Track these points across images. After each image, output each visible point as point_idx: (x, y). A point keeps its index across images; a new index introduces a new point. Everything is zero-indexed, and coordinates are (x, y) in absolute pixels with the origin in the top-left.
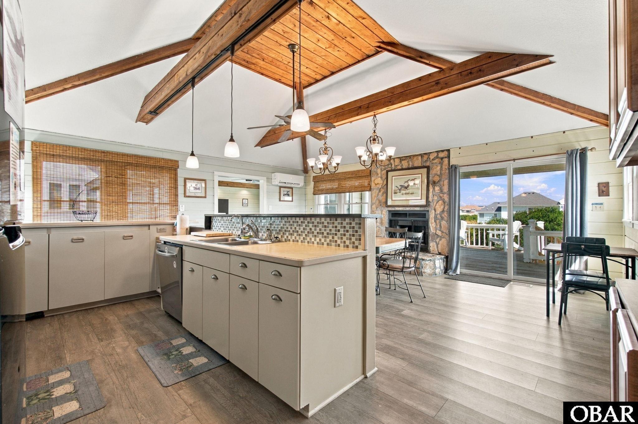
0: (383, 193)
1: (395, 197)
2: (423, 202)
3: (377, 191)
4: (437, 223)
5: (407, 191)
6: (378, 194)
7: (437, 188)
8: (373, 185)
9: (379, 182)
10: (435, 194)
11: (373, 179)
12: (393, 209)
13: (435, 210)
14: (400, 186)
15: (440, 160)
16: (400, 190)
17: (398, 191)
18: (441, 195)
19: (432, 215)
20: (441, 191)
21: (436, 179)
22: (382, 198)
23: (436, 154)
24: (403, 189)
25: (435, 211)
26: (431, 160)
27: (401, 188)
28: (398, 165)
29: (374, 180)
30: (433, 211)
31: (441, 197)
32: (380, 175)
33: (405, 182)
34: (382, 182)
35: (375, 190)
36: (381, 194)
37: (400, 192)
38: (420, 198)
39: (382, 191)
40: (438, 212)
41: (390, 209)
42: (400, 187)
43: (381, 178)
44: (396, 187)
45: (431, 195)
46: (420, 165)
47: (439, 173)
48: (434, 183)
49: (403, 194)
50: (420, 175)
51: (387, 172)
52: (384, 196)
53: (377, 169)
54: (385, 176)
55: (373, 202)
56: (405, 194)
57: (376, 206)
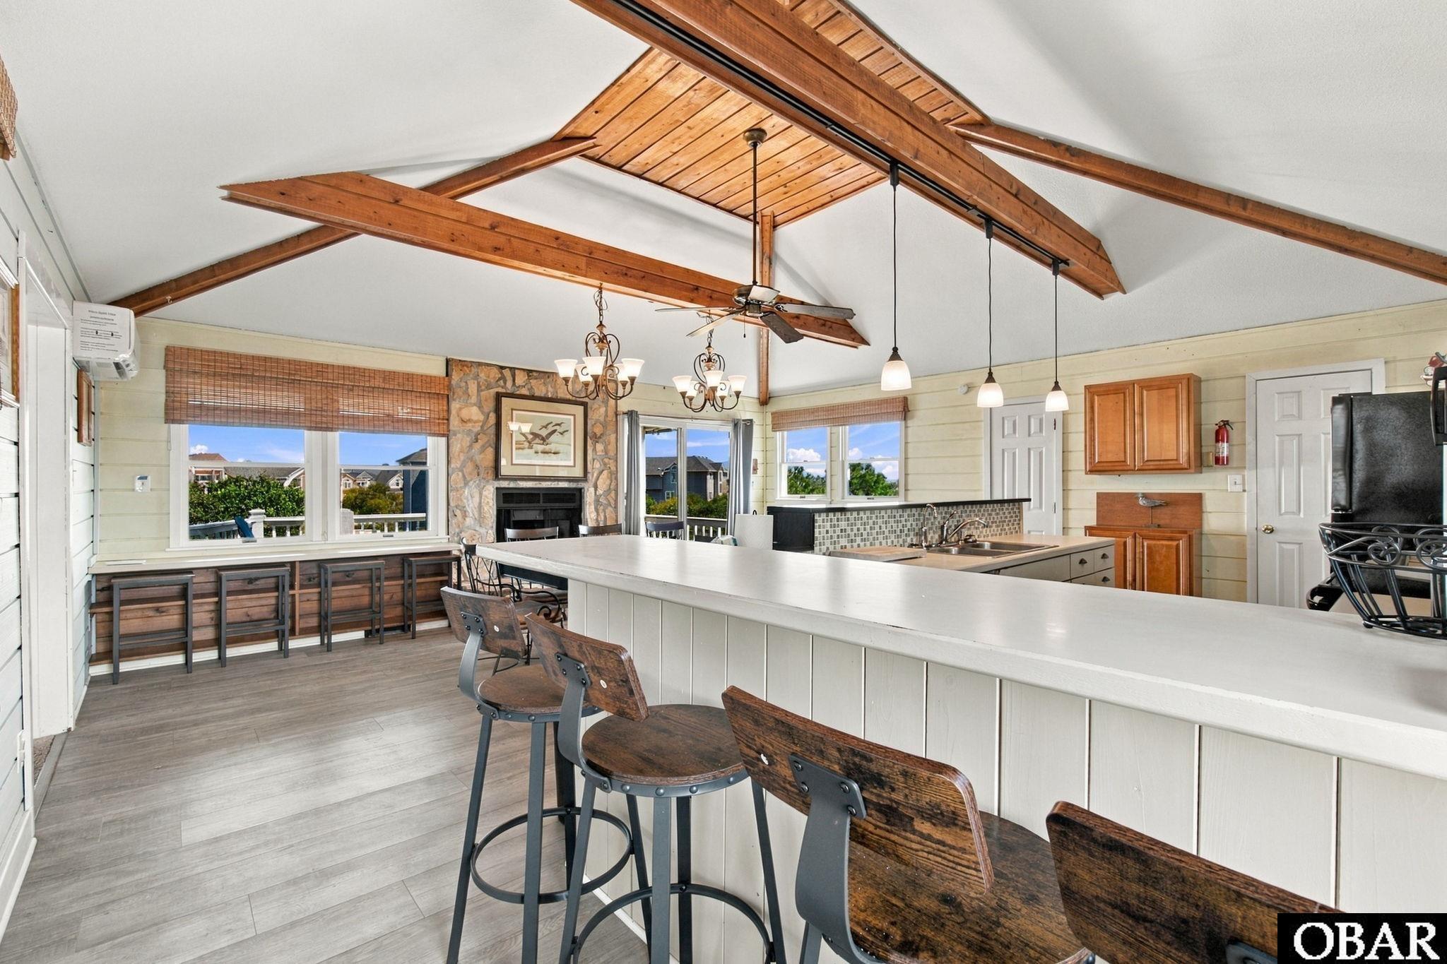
0: (484, 446)
1: (518, 455)
2: (578, 472)
3: (468, 440)
4: (600, 511)
5: (547, 448)
6: (471, 447)
7: (600, 447)
8: (454, 422)
9: (475, 418)
10: (595, 457)
11: (455, 406)
12: (512, 484)
13: (596, 488)
14: (532, 433)
15: (604, 396)
16: (530, 443)
17: (526, 444)
18: (606, 460)
19: (589, 497)
20: (606, 452)
21: (598, 430)
22: (485, 458)
24: (538, 440)
25: (596, 490)
27: (533, 440)
28: (524, 386)
29: (460, 409)
30: (592, 490)
31: (605, 464)
32: (474, 399)
33: (543, 427)
34: (481, 417)
35: (459, 435)
36: (477, 446)
37: (531, 447)
38: (572, 464)
39: (483, 440)
40: (601, 492)
41: (504, 484)
42: (530, 437)
43: (480, 407)
44: (522, 434)
45: (589, 458)
46: (569, 397)
47: (602, 419)
48: (597, 439)
49: (536, 452)
50: (572, 417)
51: (499, 397)
52: (491, 451)
53: (466, 383)
54: (490, 405)
55: (453, 465)
56: (544, 452)
57: (464, 476)
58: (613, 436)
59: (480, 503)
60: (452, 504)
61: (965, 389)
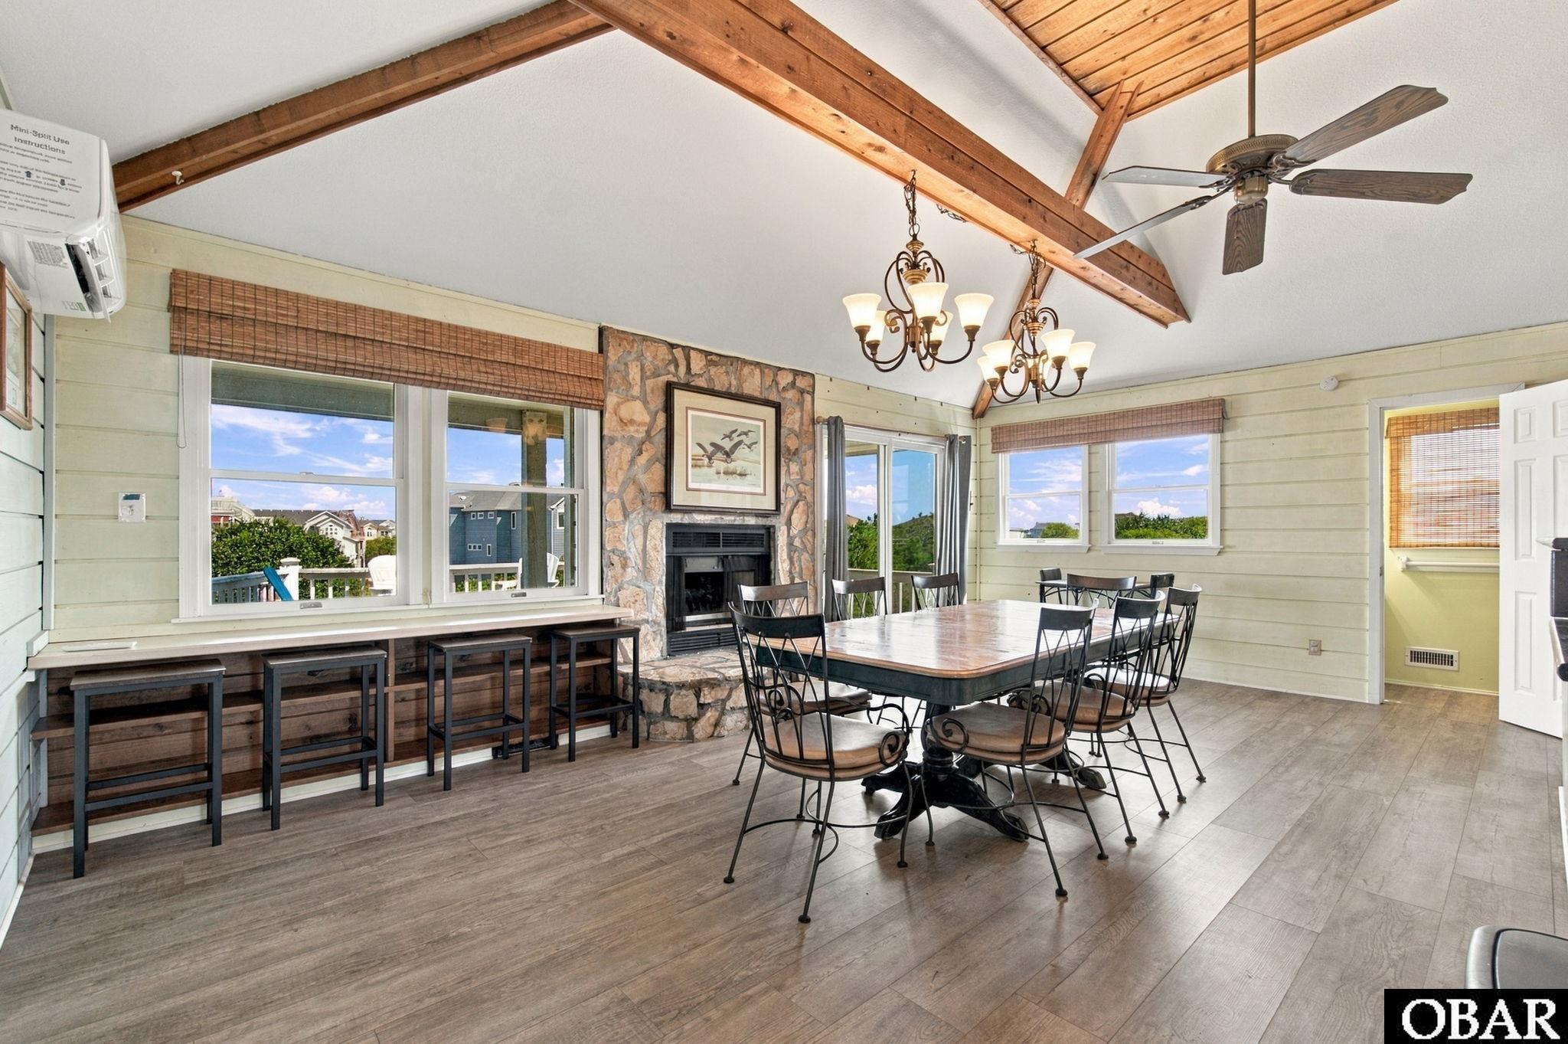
0: (651, 462)
1: (694, 477)
2: (769, 504)
3: (629, 451)
4: (794, 560)
5: (732, 466)
6: (632, 462)
7: (794, 468)
8: (611, 425)
9: (638, 419)
10: (789, 482)
11: (611, 400)
12: (686, 519)
13: (790, 526)
14: (711, 445)
15: (798, 395)
16: (710, 459)
17: (706, 460)
18: (802, 488)
19: (781, 540)
20: (801, 474)
21: (792, 445)
22: (652, 480)
23: (790, 378)
24: (719, 455)
25: (789, 530)
26: (780, 389)
27: (713, 453)
28: (700, 375)
29: (619, 404)
30: (785, 528)
31: (801, 494)
32: (636, 391)
33: (726, 436)
34: (647, 419)
35: (618, 445)
36: (642, 460)
37: (710, 466)
38: (762, 492)
39: (648, 452)
40: (796, 532)
41: (676, 518)
42: (710, 449)
43: (645, 404)
44: (700, 445)
45: (782, 484)
46: (757, 394)
47: (797, 429)
48: (790, 456)
49: (717, 473)
50: (761, 424)
51: (669, 388)
52: (658, 469)
53: (626, 364)
54: (658, 402)
55: (608, 489)
56: (726, 473)
57: (623, 504)
58: (809, 453)
59: (645, 546)
60: (608, 547)
61: (1335, 383)
